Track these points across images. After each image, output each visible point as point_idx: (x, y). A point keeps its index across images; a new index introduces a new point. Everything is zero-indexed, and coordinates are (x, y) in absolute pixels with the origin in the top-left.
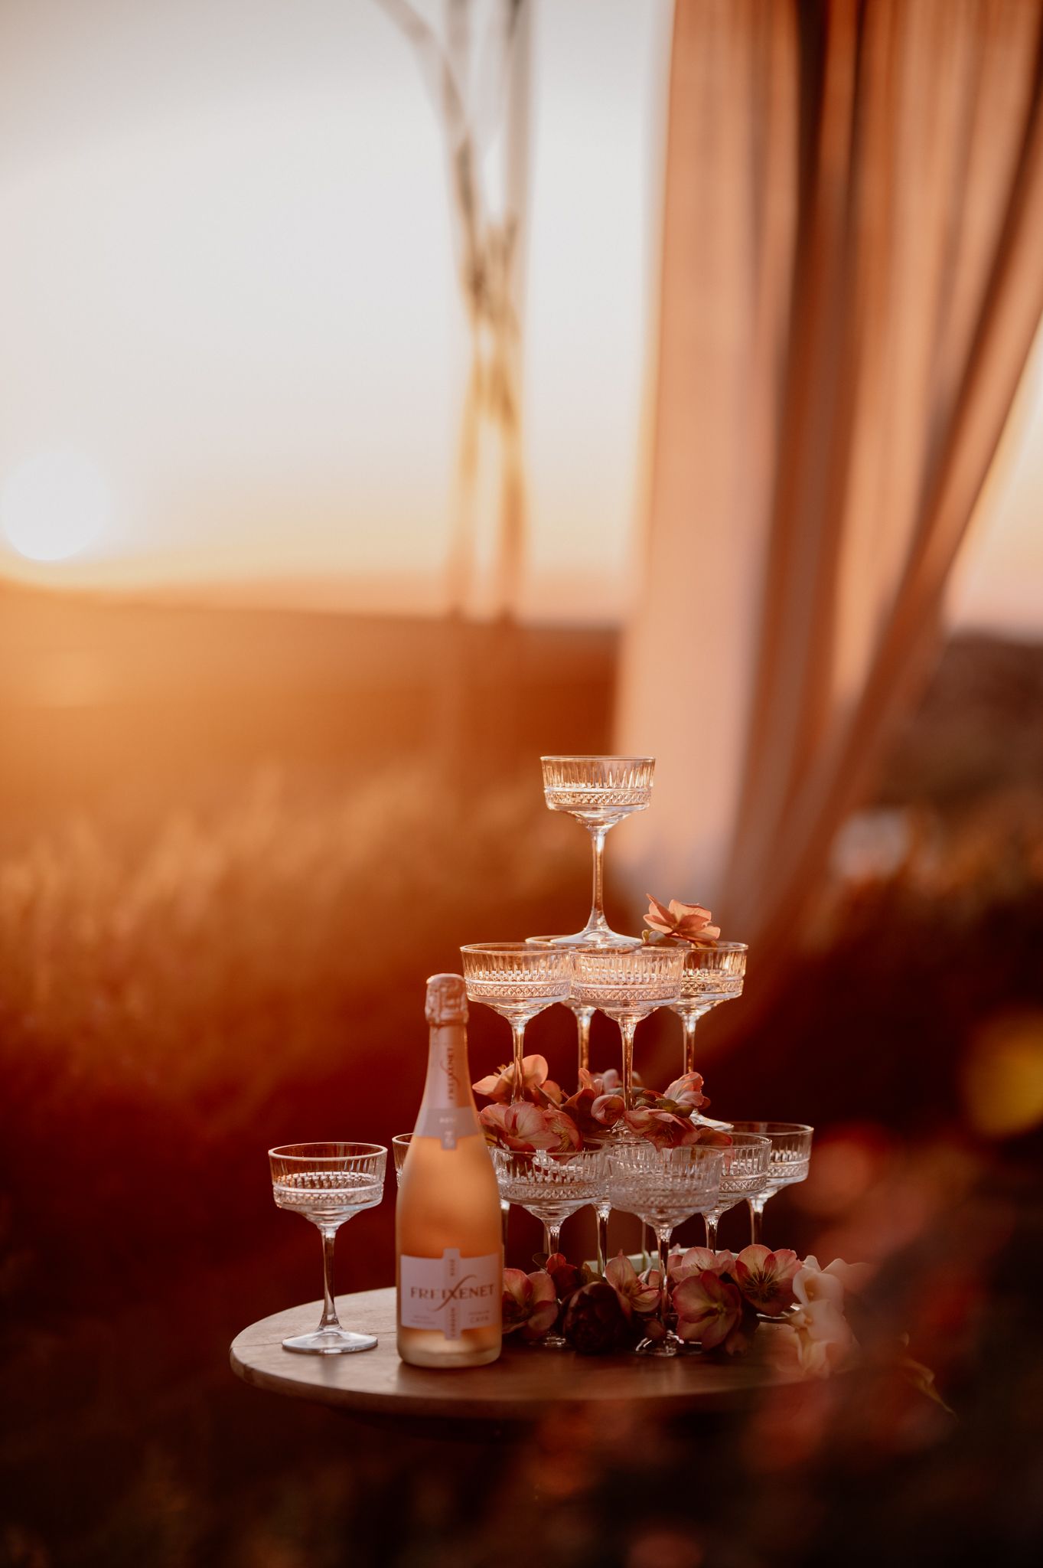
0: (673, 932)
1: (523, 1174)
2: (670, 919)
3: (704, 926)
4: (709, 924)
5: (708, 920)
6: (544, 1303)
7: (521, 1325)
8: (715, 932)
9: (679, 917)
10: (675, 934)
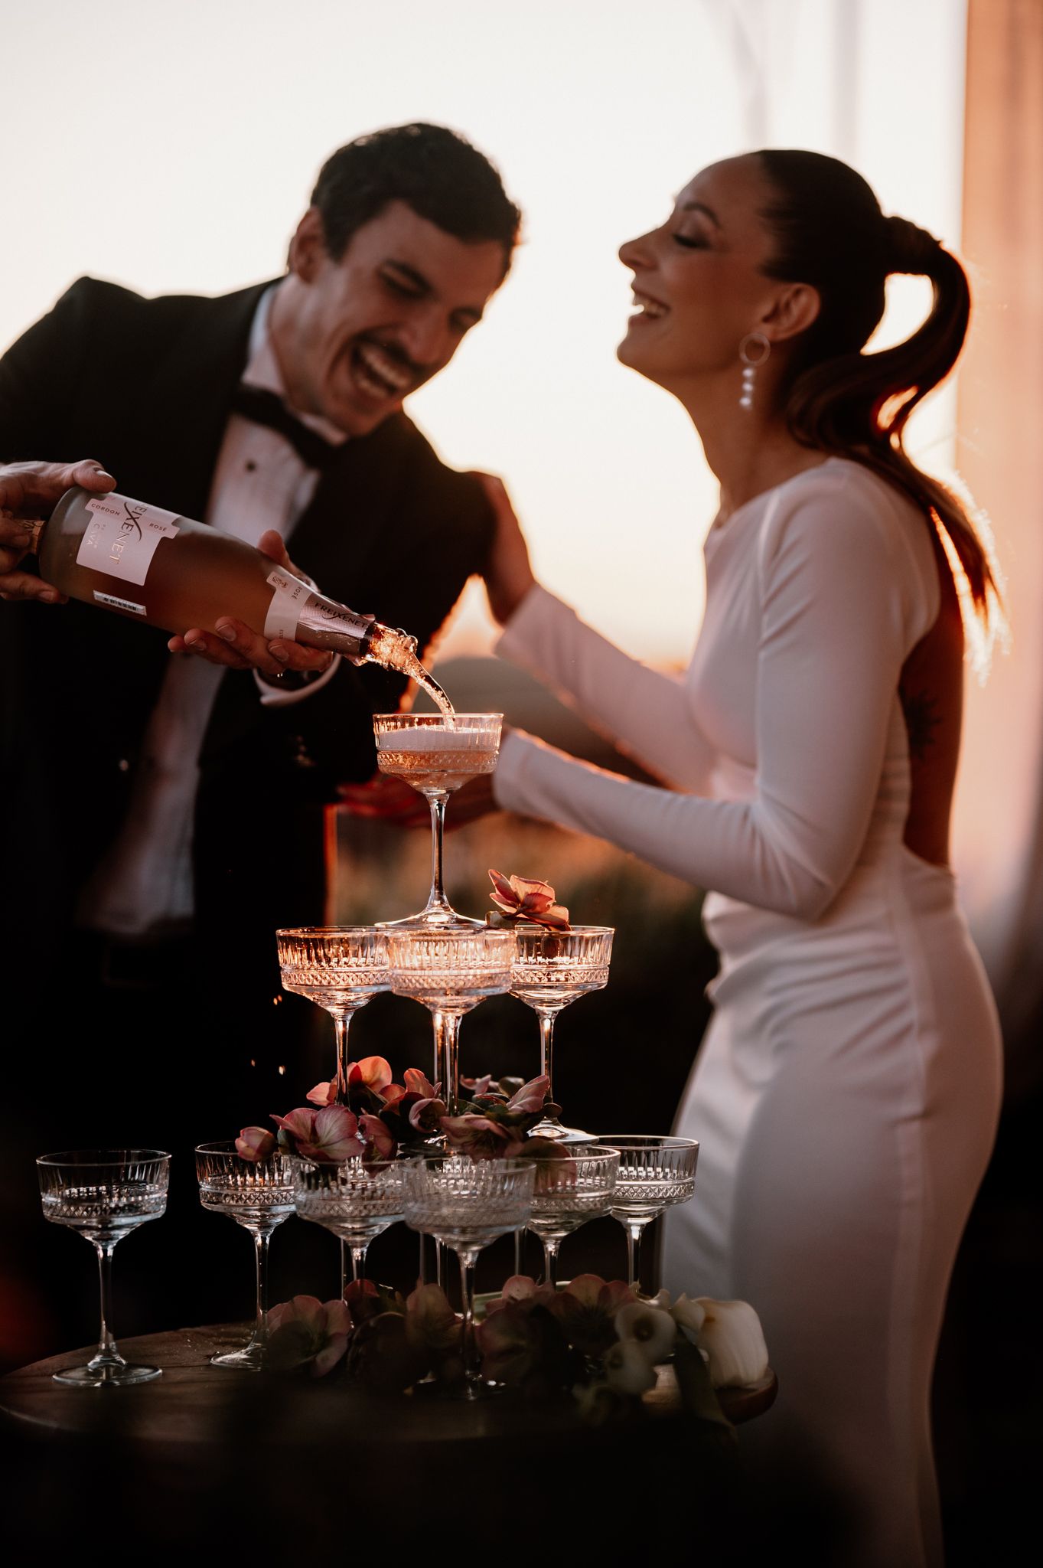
0: (518, 913)
1: (327, 1185)
2: (510, 897)
3: (549, 906)
4: (554, 904)
5: (551, 899)
6: (338, 1335)
7: (310, 1358)
8: (563, 913)
9: (522, 896)
10: (521, 916)
